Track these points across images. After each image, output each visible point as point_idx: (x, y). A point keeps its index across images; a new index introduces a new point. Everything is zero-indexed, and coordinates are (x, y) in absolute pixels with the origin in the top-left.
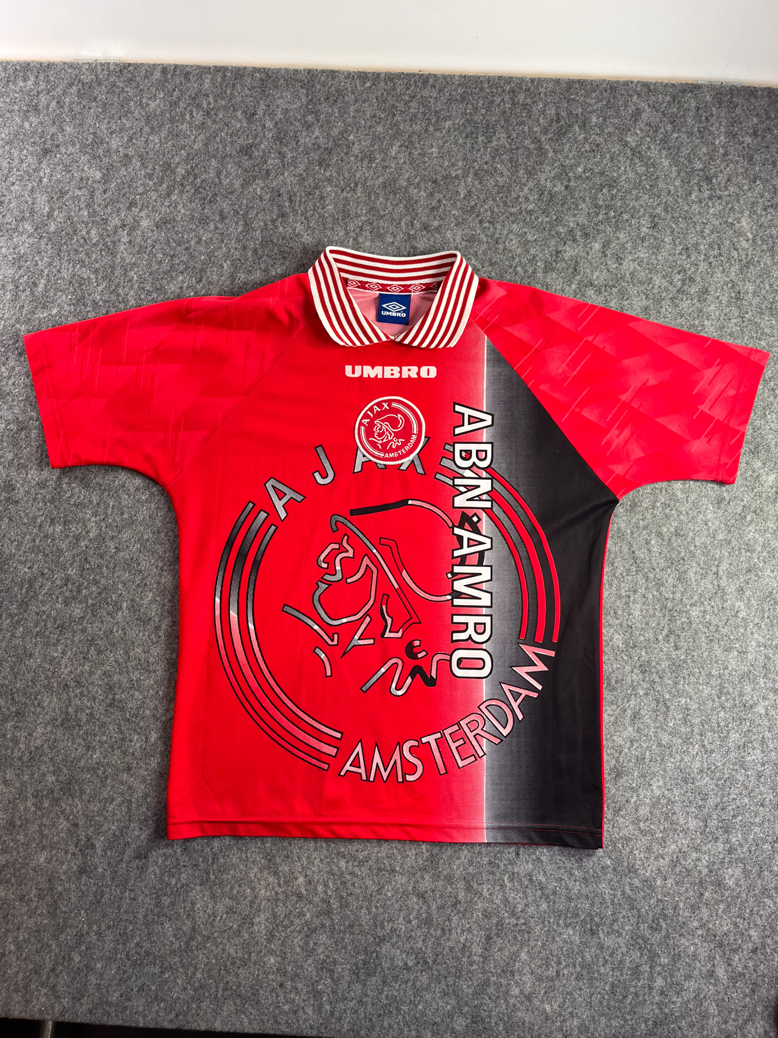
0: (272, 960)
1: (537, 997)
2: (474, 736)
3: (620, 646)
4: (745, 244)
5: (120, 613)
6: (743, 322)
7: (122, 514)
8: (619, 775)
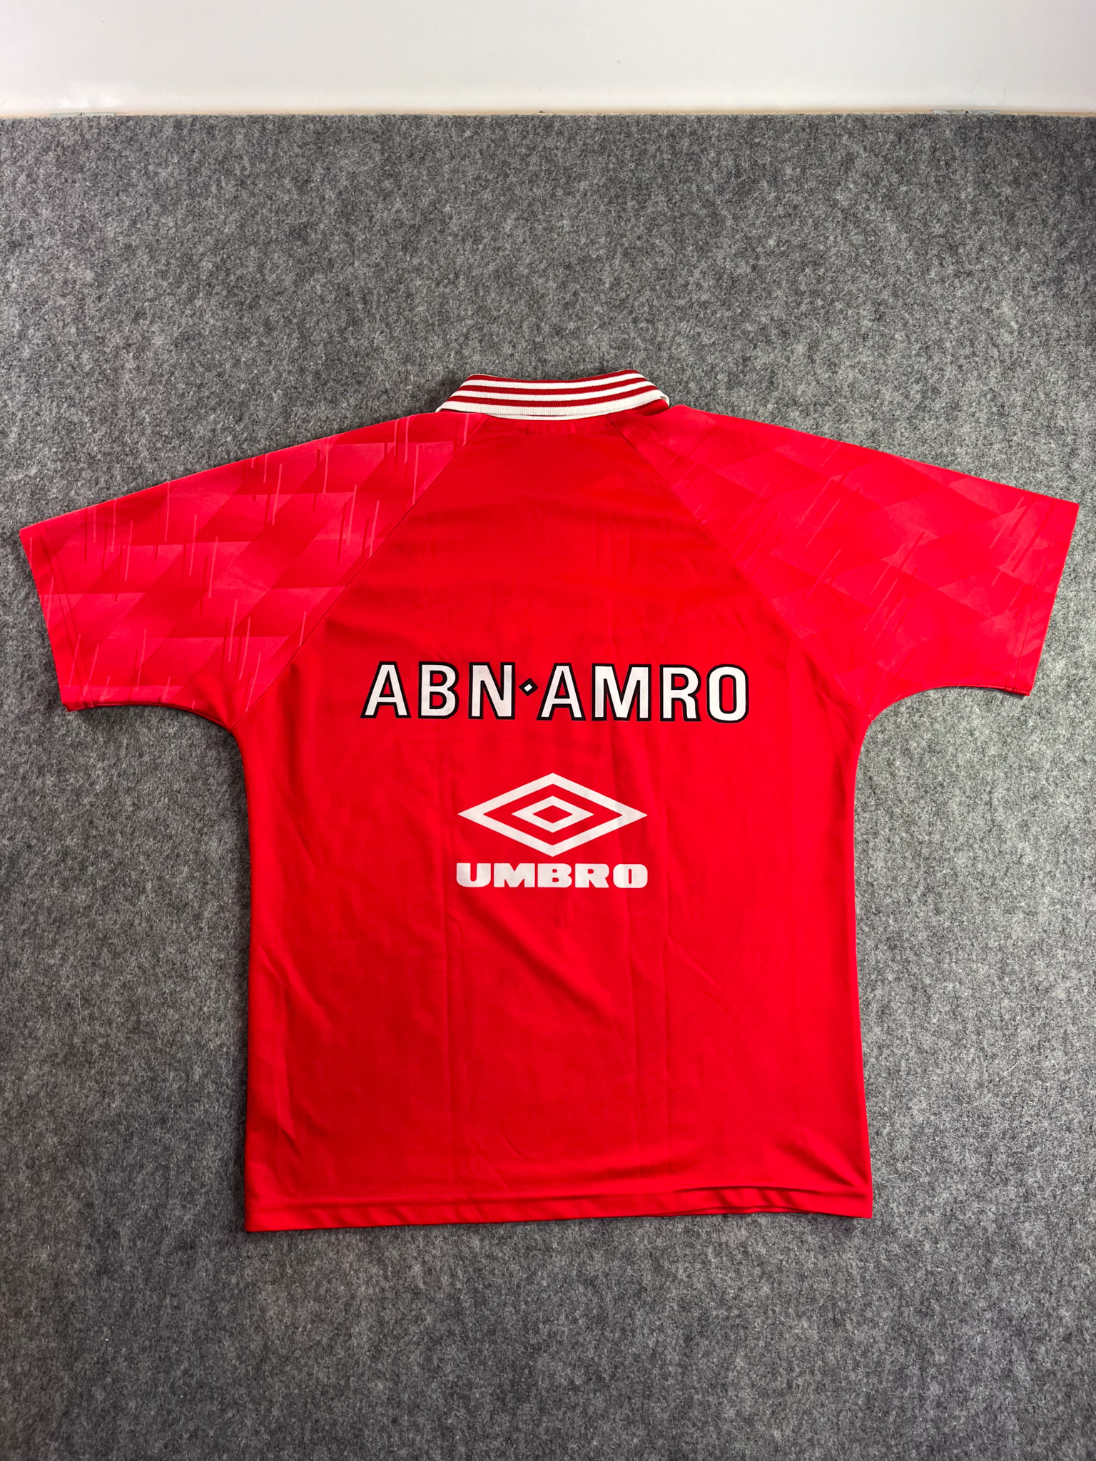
0: (380, 1386)
1: (761, 1419)
4: (1007, 338)
5: (143, 899)
6: (1010, 447)
7: (141, 756)
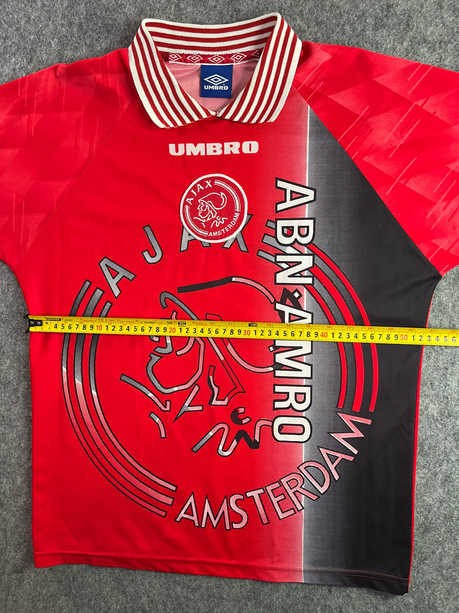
2: (294, 493)
3: (435, 415)
8: (427, 530)
